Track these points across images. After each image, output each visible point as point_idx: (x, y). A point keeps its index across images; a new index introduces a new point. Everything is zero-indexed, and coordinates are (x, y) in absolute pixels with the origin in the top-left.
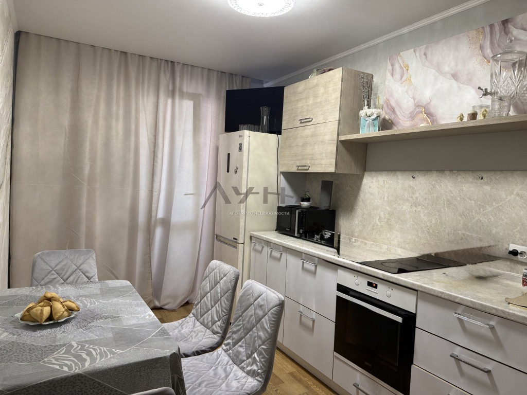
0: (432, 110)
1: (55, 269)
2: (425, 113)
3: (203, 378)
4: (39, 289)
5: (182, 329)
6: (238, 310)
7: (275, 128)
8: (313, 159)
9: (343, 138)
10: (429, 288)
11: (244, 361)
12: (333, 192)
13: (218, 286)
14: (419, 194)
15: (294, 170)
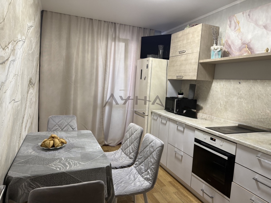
0: (251, 46)
1: (58, 124)
2: (247, 48)
3: (123, 179)
4: (50, 133)
5: (116, 155)
6: (141, 148)
7: (166, 56)
8: (185, 73)
9: (201, 61)
10: (243, 142)
11: (143, 173)
12: (196, 90)
13: (133, 135)
14: (243, 92)
15: (175, 78)
